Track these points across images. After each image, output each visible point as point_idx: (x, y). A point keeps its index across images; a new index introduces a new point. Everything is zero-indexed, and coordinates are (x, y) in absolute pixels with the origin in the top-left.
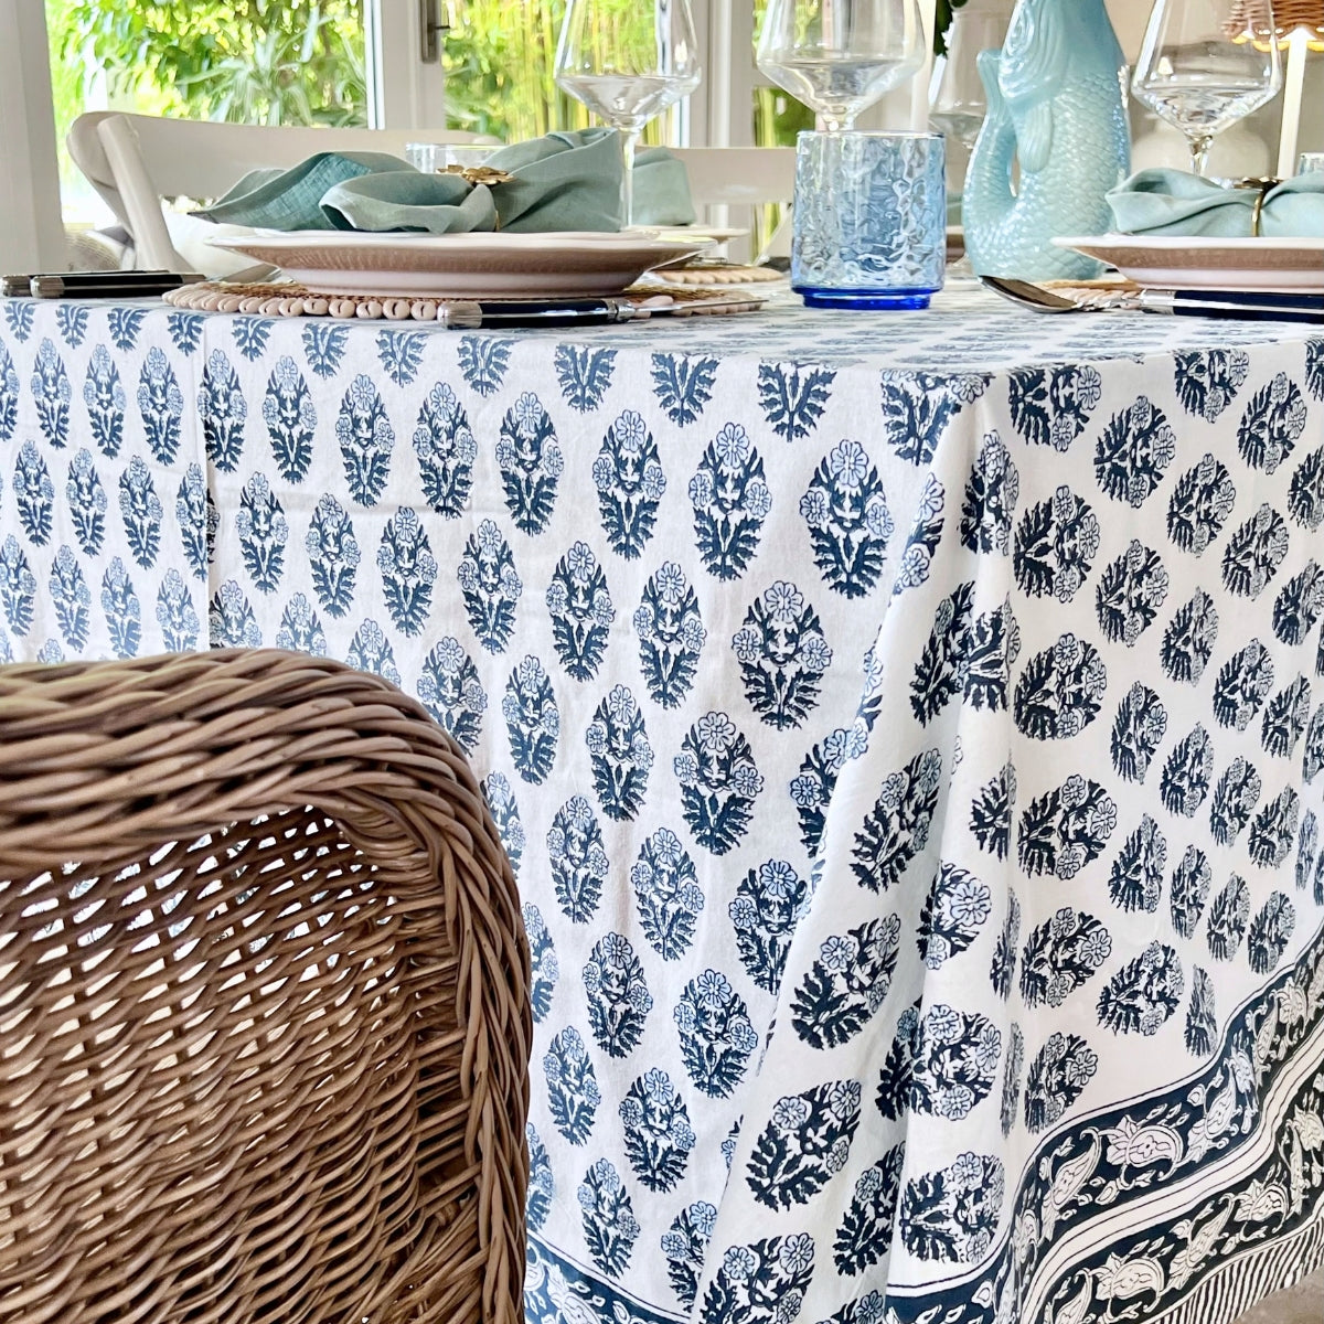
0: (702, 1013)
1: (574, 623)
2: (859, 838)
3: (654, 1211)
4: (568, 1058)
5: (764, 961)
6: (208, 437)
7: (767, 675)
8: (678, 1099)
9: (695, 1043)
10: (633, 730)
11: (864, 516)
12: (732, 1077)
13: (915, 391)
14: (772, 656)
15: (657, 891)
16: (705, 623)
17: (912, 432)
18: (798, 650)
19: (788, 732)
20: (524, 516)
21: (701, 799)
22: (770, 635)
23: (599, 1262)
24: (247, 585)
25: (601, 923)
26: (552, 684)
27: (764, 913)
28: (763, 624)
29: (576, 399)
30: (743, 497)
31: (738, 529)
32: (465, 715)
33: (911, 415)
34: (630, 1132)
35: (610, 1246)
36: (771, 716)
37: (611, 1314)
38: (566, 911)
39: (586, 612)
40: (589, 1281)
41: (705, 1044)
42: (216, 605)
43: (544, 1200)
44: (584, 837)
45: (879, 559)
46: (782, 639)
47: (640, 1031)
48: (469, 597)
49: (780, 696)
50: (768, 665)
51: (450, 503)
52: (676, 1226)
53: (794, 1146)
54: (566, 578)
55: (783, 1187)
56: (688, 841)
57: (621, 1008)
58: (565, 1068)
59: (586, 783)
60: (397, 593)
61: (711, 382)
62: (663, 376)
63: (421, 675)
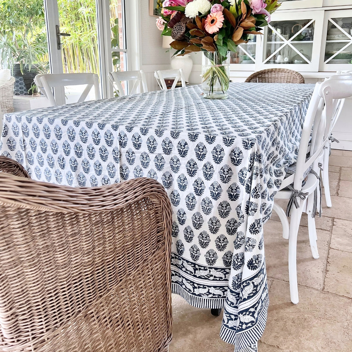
0: (212, 222)
1: (191, 169)
3: (203, 252)
4: (188, 230)
5: (222, 214)
6: (120, 143)
7: (224, 177)
8: (208, 235)
9: (211, 227)
10: (202, 183)
11: (239, 156)
12: (217, 231)
13: (247, 141)
15: (205, 206)
16: (214, 170)
17: (247, 146)
18: (228, 173)
19: (226, 184)
20: (182, 155)
21: (213, 193)
22: (224, 171)
23: (193, 260)
24: (127, 164)
25: (195, 211)
26: (186, 177)
27: (223, 208)
28: (223, 170)
29: (192, 140)
30: (221, 153)
31: (220, 158)
32: (170, 182)
33: (247, 144)
34: (200, 240)
35: (195, 257)
36: (224, 182)
37: (195, 267)
38: (189, 209)
39: (193, 168)
40: (191, 262)
41: (213, 227)
42: (121, 167)
43: (183, 251)
44: (192, 199)
45: (241, 161)
46: (226, 172)
47: (201, 226)
48: (171, 166)
49: (225, 179)
50: (224, 175)
51: (168, 153)
52: (207, 253)
54: (189, 163)
56: (211, 199)
57: (198, 222)
58: (187, 232)
59: (193, 191)
60: (158, 165)
61: (215, 139)
62: (207, 138)
63: (162, 177)
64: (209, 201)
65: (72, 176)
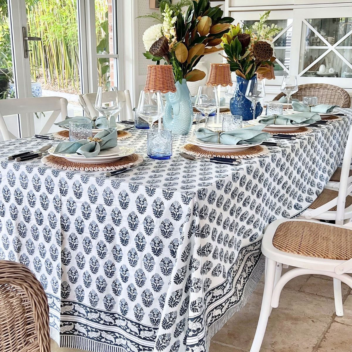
0: (155, 280)
1: (132, 223)
2: (182, 255)
3: (147, 311)
4: (131, 288)
5: (165, 272)
6: (60, 191)
7: (165, 231)
8: (151, 293)
9: (154, 284)
10: (143, 238)
11: (179, 211)
12: (160, 289)
13: (186, 196)
14: (165, 229)
15: (147, 262)
16: (155, 224)
17: (185, 201)
18: (169, 228)
19: (168, 239)
20: (123, 207)
21: (155, 249)
22: (165, 226)
23: (137, 320)
24: (68, 215)
25: (137, 267)
26: (128, 231)
27: (165, 265)
28: (164, 224)
29: (132, 191)
30: (160, 207)
31: (160, 211)
32: (112, 236)
33: (185, 199)
34: (143, 299)
35: (139, 317)
36: (165, 237)
37: (140, 327)
38: (131, 265)
39: (134, 221)
40: (135, 323)
41: (155, 284)
42: (62, 217)
43: (127, 311)
44: (134, 254)
45: (181, 216)
46: (167, 226)
47: (144, 283)
48: (113, 218)
49: (167, 234)
50: (165, 230)
51: (109, 204)
52: (151, 312)
53: (174, 299)
54: (131, 216)
55: (173, 304)
56: (152, 255)
57: (141, 280)
58: (131, 290)
59: (135, 246)
60: (99, 217)
61: (155, 192)
62: (147, 190)
63: (104, 229)
64: (151, 257)
65: (12, 225)
